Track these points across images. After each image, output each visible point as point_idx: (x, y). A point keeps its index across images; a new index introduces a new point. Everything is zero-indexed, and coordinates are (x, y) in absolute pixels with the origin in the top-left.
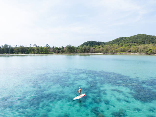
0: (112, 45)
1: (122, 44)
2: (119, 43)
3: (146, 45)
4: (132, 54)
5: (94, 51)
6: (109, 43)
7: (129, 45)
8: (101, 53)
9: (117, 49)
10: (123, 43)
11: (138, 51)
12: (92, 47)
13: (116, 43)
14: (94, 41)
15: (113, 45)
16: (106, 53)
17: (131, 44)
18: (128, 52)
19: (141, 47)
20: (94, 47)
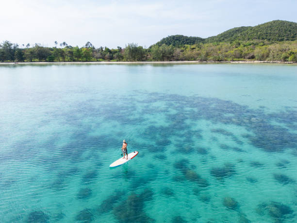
0: (218, 45)
1: (237, 41)
2: (233, 39)
3: (286, 45)
4: (256, 62)
5: (181, 56)
6: (212, 39)
7: (253, 43)
8: (195, 60)
9: (227, 52)
10: (240, 40)
11: (268, 56)
12: (179, 47)
13: (226, 40)
14: (182, 36)
15: (221, 43)
16: (204, 60)
17: (255, 41)
18: (249, 58)
19: (275, 47)
20: (182, 49)
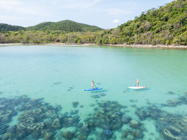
0: (35, 32)
1: (48, 30)
2: (45, 29)
4: (61, 43)
5: (6, 40)
6: (31, 28)
7: (57, 32)
8: (19, 42)
9: (42, 37)
10: (49, 30)
11: (67, 40)
12: (4, 33)
13: (40, 29)
14: (7, 25)
15: (37, 31)
16: (27, 42)
17: (59, 31)
18: (57, 42)
19: (70, 34)
20: (7, 34)
